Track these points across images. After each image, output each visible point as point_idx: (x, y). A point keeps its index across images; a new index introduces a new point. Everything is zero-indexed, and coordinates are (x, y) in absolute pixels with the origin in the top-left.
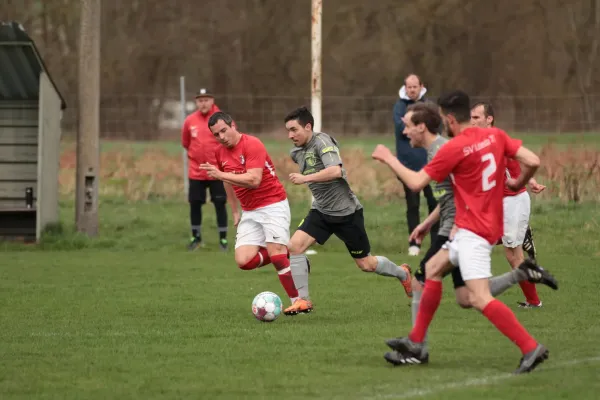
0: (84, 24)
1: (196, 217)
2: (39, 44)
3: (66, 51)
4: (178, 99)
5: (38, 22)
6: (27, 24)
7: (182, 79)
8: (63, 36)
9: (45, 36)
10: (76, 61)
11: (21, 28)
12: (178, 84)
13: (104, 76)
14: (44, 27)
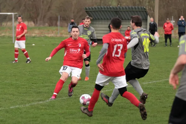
0: (156, 7)
1: (166, 41)
2: (148, 10)
3: (152, 12)
4: (172, 20)
5: (148, 6)
6: (146, 7)
7: (173, 17)
8: (152, 9)
9: (149, 9)
10: (154, 14)
11: (145, 7)
12: (172, 18)
13: (159, 16)
14: (148, 7)
